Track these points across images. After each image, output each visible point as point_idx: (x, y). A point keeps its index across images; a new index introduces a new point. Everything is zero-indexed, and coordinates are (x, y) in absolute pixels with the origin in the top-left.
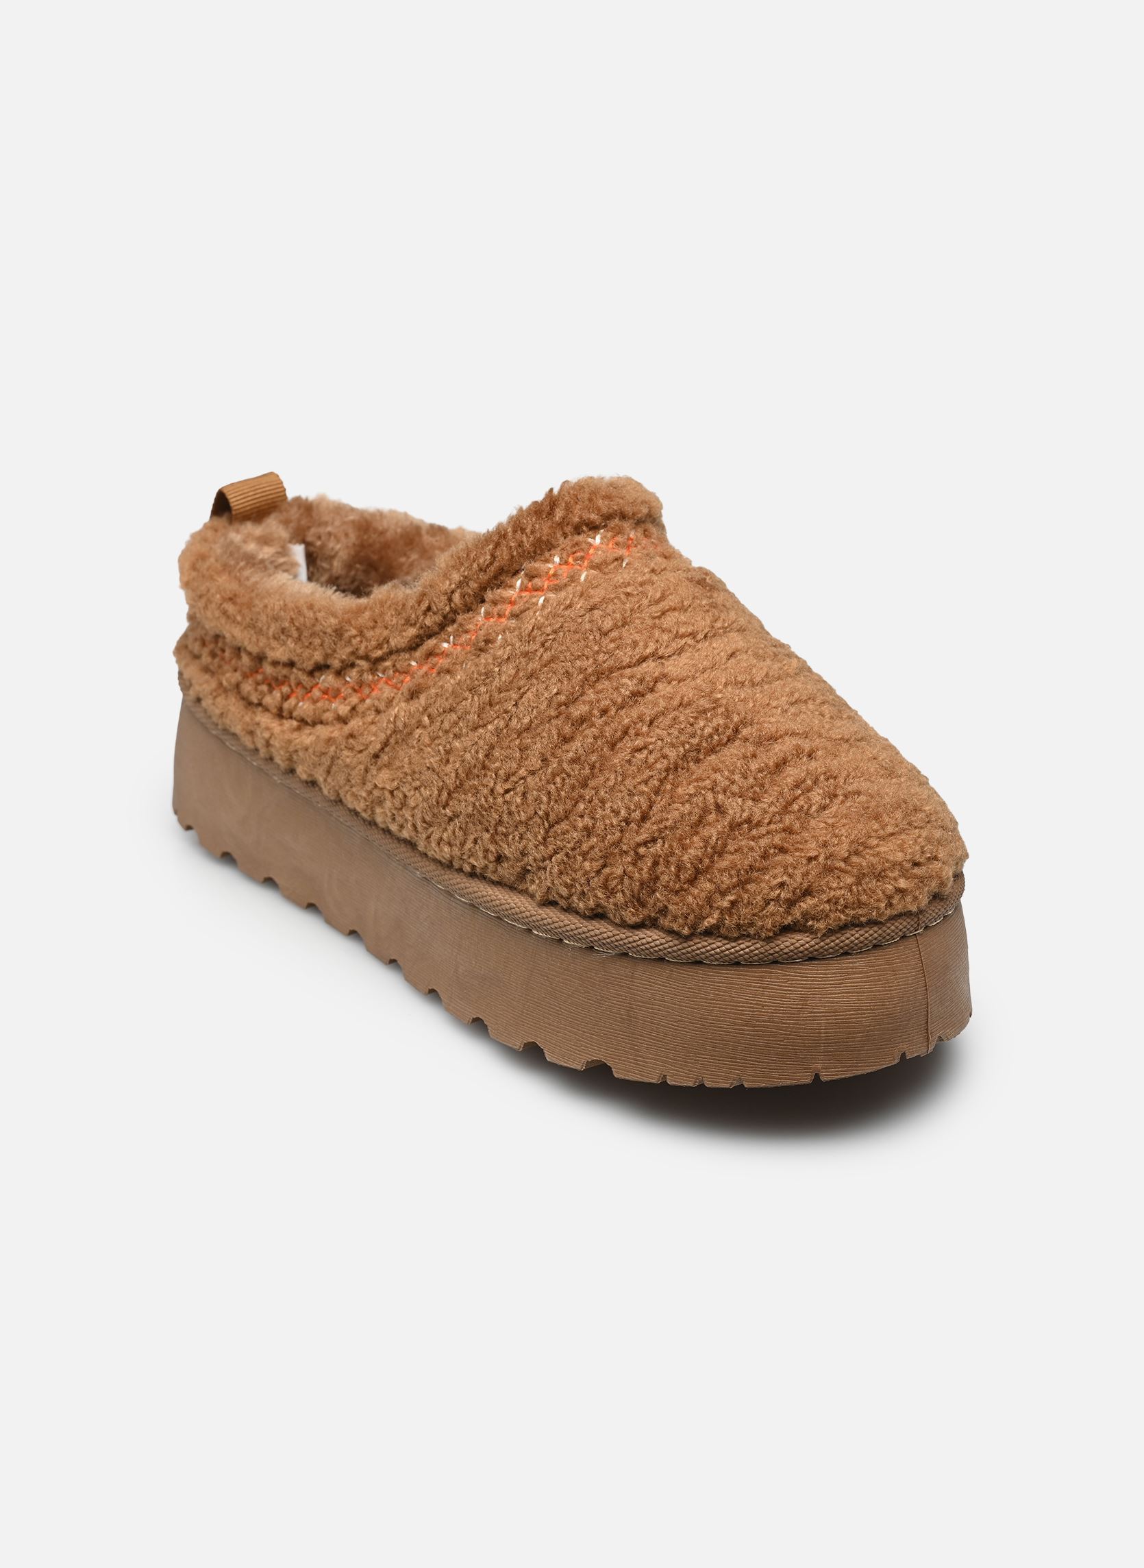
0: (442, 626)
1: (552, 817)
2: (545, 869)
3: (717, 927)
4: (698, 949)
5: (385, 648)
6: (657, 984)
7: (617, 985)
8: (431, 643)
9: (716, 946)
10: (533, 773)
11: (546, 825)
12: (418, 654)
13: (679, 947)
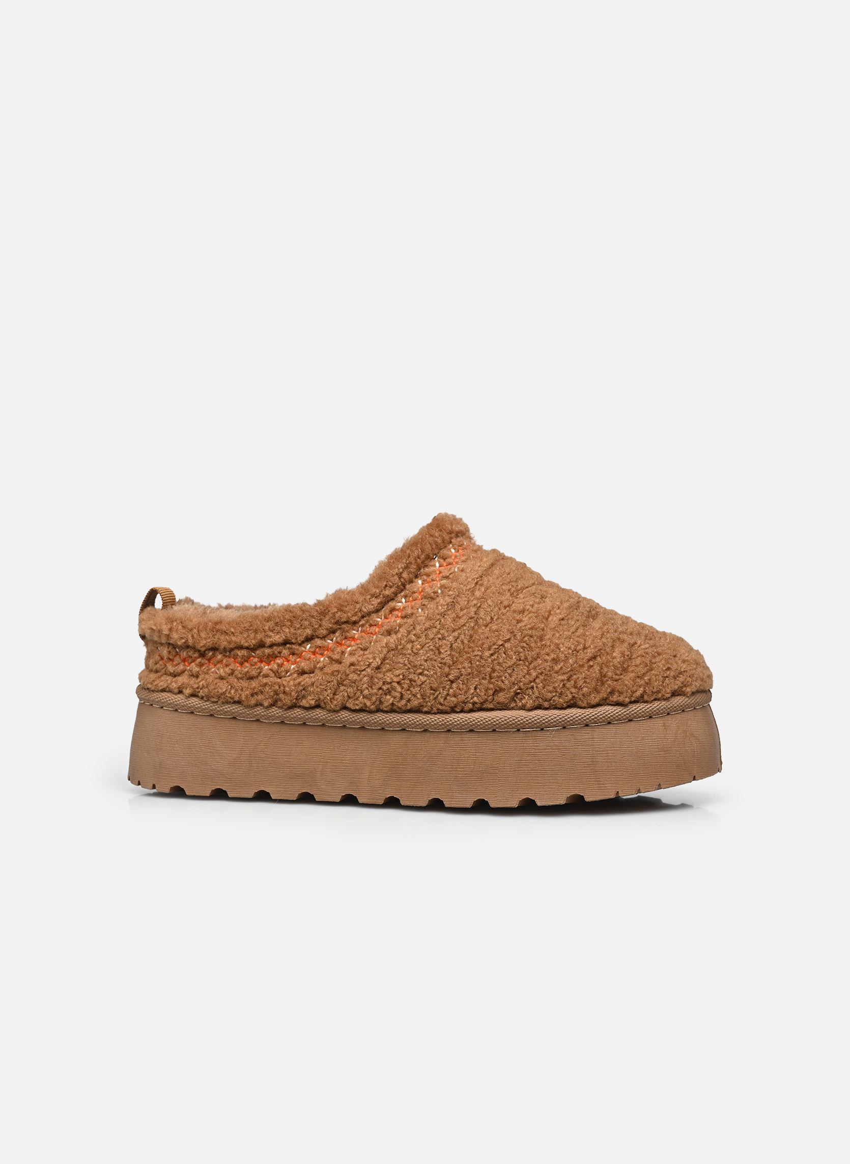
0: (396, 594)
1: (530, 659)
2: (532, 688)
3: (642, 696)
4: (633, 711)
5: (360, 615)
6: (609, 738)
7: (583, 745)
8: (392, 604)
9: (641, 707)
10: (506, 641)
11: (527, 663)
12: (382, 613)
13: (622, 712)
